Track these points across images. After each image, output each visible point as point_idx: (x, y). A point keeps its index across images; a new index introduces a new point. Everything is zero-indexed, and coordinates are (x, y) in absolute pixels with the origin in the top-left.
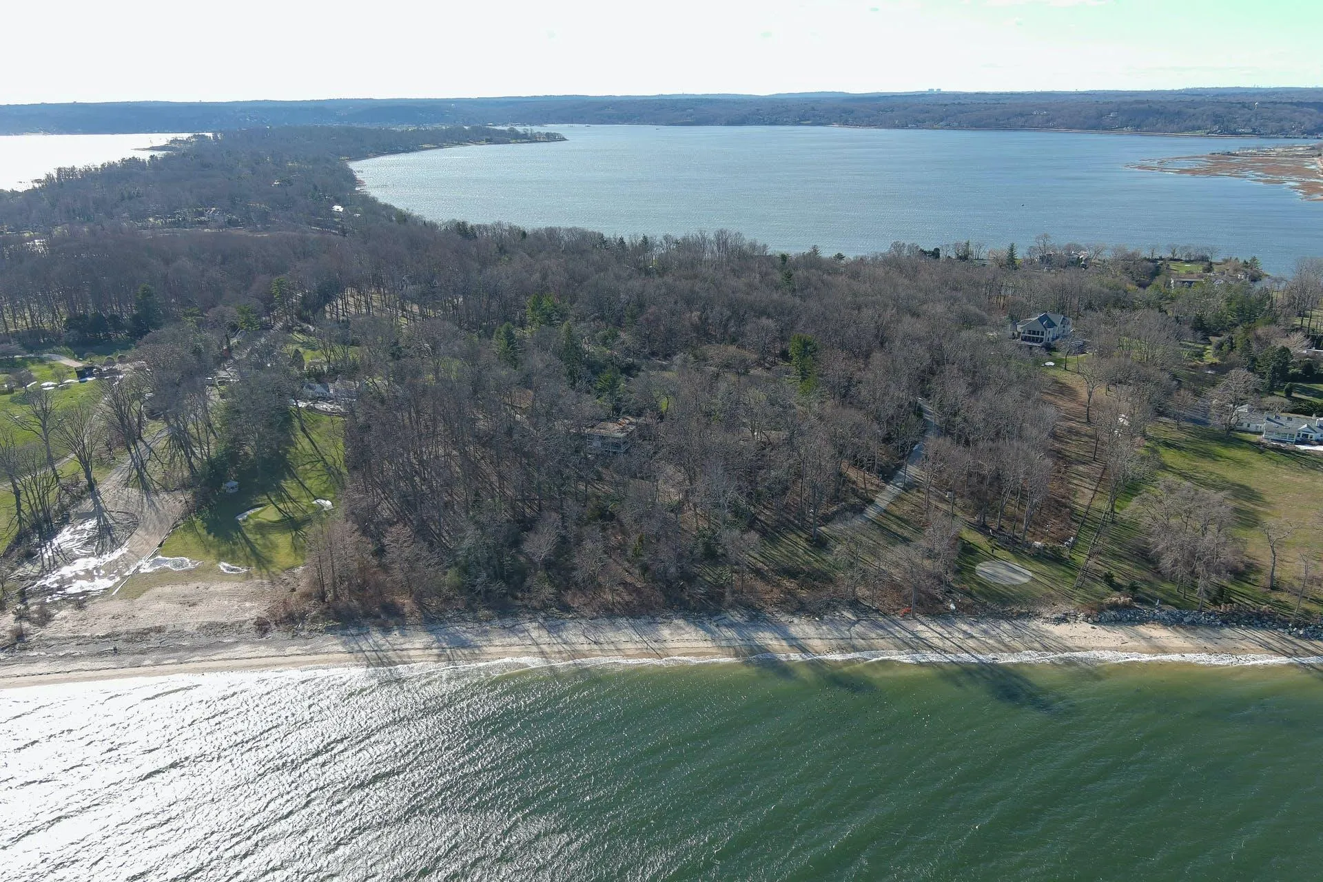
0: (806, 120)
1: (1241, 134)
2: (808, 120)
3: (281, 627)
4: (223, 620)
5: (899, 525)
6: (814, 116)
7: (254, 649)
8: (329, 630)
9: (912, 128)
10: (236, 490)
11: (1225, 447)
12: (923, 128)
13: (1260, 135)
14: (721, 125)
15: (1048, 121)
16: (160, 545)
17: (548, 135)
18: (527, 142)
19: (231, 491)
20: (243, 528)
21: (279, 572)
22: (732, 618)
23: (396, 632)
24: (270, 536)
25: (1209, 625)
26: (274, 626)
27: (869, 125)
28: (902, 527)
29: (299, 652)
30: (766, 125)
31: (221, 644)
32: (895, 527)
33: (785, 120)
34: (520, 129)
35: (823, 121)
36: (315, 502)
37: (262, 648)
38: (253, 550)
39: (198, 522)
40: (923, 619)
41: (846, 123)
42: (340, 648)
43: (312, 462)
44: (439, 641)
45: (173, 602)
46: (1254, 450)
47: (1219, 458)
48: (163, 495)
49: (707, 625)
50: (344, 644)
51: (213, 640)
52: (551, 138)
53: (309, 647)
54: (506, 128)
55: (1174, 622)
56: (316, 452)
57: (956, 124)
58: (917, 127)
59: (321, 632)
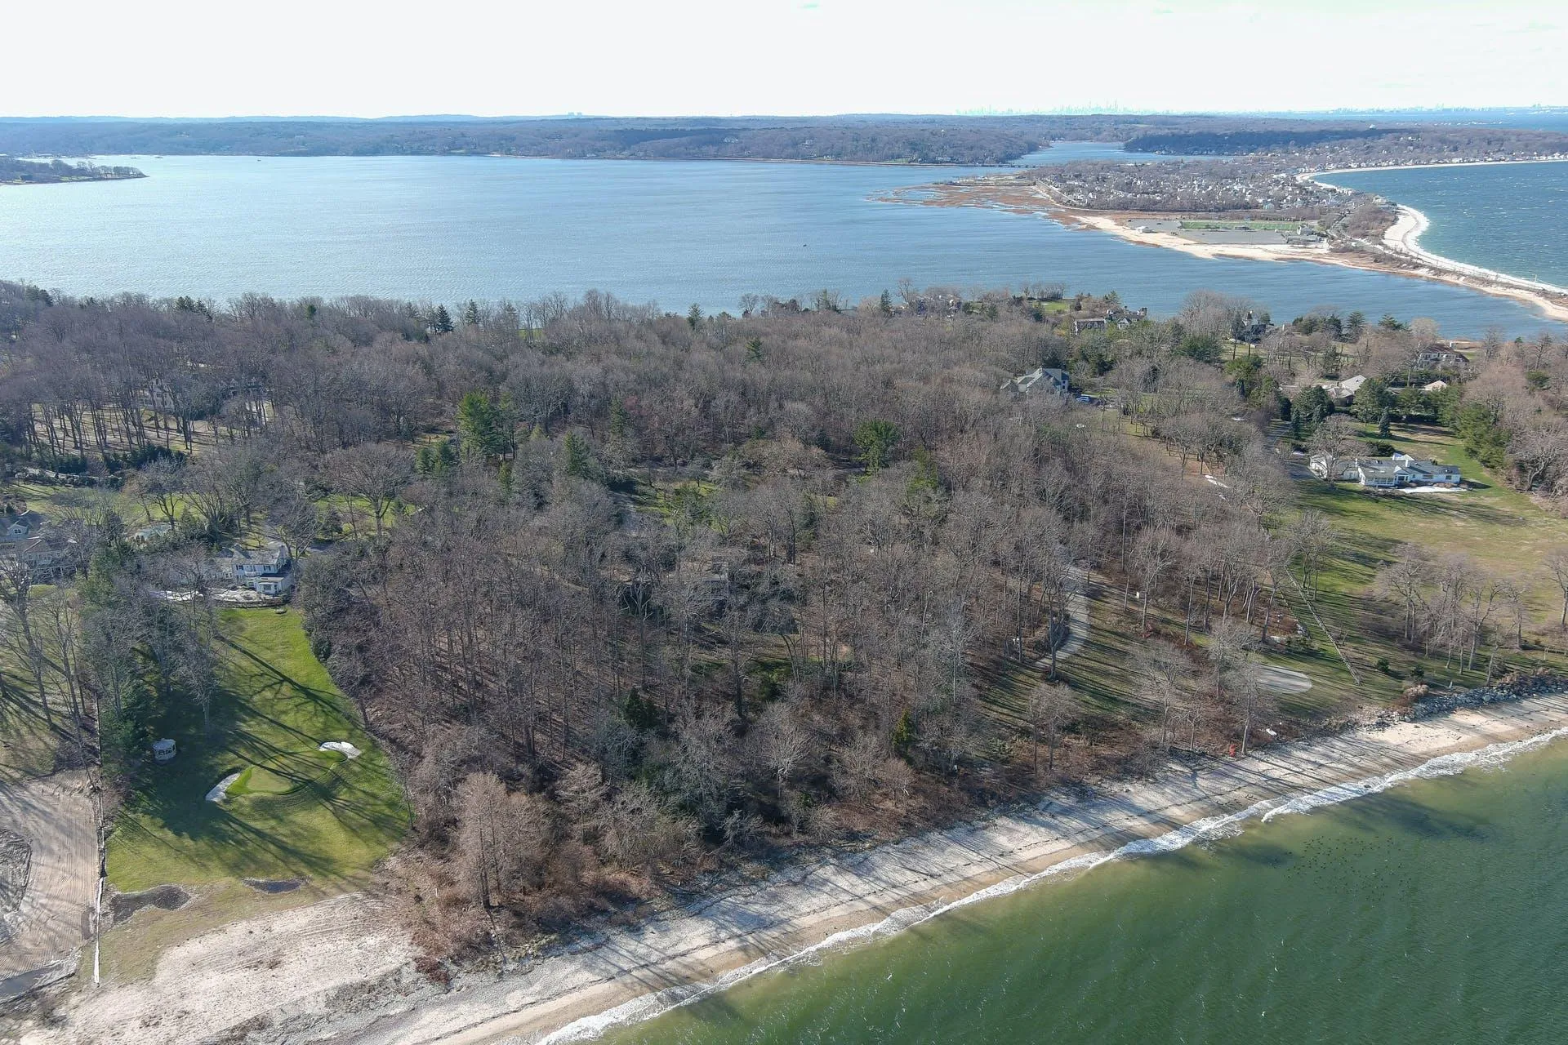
0: (457, 149)
1: (941, 162)
2: (460, 148)
3: (467, 965)
4: (357, 978)
5: (1121, 642)
6: (468, 144)
7: (453, 1014)
8: (546, 951)
9: (592, 158)
10: (173, 753)
11: (1341, 500)
12: (605, 158)
13: (961, 164)
14: (347, 155)
15: (743, 149)
16: (103, 874)
17: (117, 170)
18: (88, 180)
19: (167, 757)
20: (234, 814)
21: (362, 874)
22: (1057, 802)
23: (651, 929)
24: (291, 817)
25: (1507, 699)
26: (454, 968)
27: (538, 154)
28: (1126, 644)
29: (529, 1000)
30: (407, 154)
31: (393, 1020)
32: (1118, 645)
33: (430, 148)
34: (72, 162)
35: (479, 150)
36: (322, 749)
37: (464, 1008)
38: (282, 847)
39: (145, 821)
40: (1257, 754)
41: (508, 153)
42: (586, 976)
43: (270, 686)
44: (723, 927)
45: (231, 969)
46: (1368, 500)
47: (1344, 513)
48: (36, 787)
49: (1041, 818)
50: (589, 967)
51: (371, 1017)
52: (122, 174)
53: (537, 987)
54: (49, 161)
55: (1477, 704)
56: (264, 668)
57: (641, 154)
58: (597, 157)
59: (537, 957)
